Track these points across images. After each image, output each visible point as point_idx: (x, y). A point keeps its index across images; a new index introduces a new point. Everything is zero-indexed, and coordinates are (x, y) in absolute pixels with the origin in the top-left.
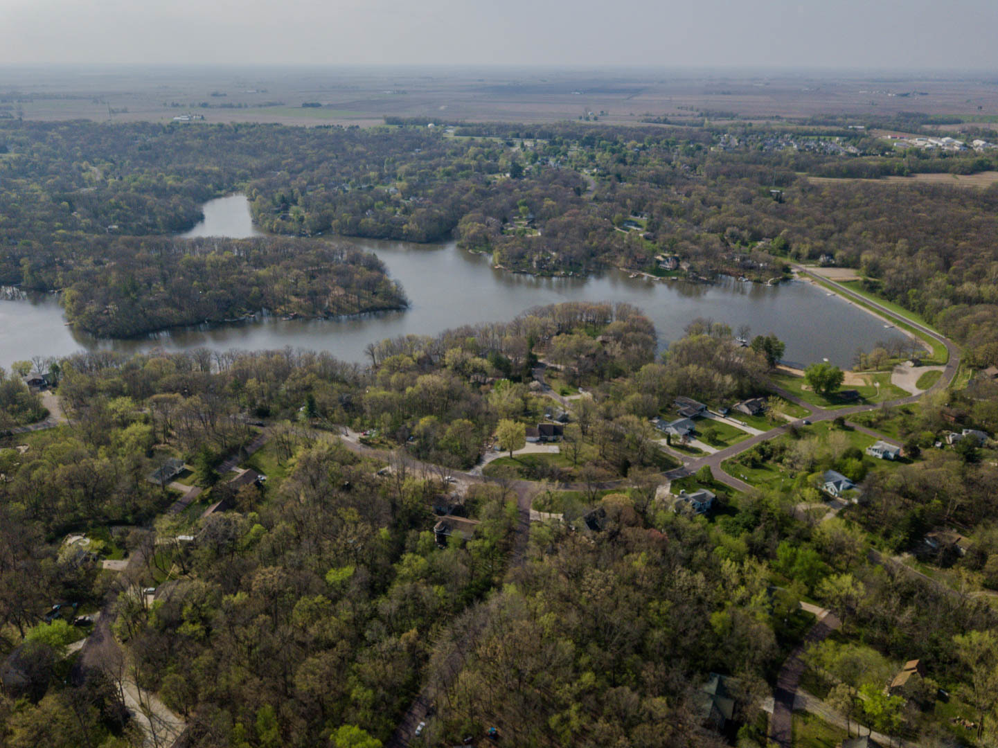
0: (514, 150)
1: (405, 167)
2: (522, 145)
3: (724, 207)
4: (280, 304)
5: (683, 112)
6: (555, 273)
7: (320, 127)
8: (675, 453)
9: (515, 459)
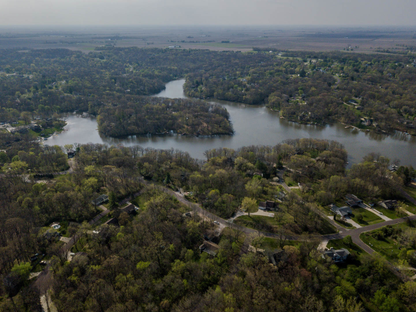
0: (305, 64)
1: (253, 70)
2: (310, 62)
3: (404, 95)
4: (180, 128)
5: (398, 47)
6: (308, 123)
7: (224, 51)
8: (336, 224)
9: (250, 217)
